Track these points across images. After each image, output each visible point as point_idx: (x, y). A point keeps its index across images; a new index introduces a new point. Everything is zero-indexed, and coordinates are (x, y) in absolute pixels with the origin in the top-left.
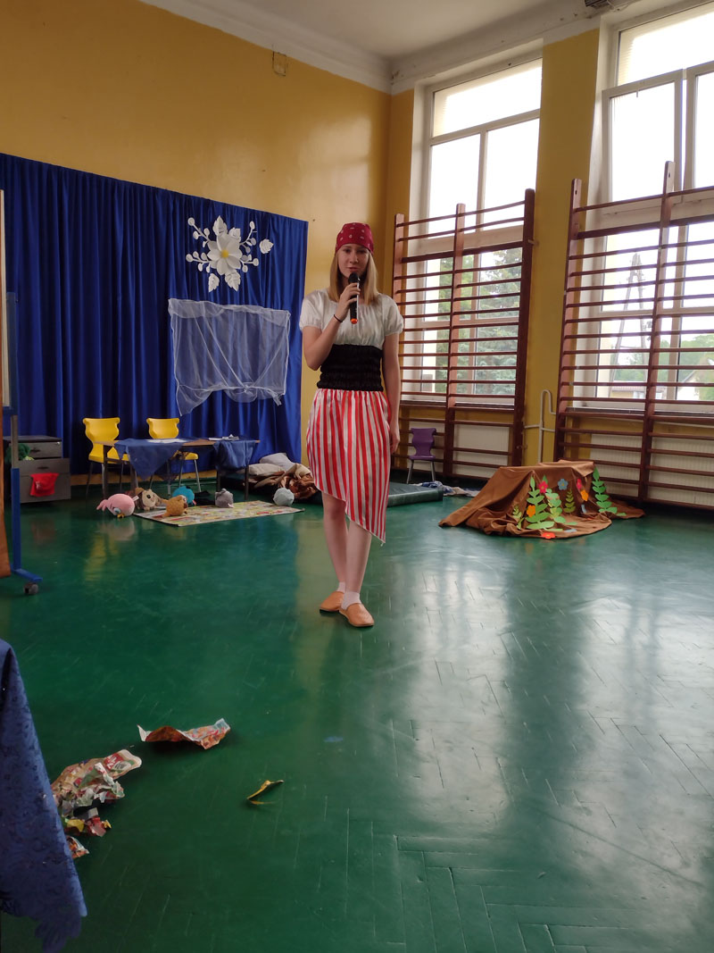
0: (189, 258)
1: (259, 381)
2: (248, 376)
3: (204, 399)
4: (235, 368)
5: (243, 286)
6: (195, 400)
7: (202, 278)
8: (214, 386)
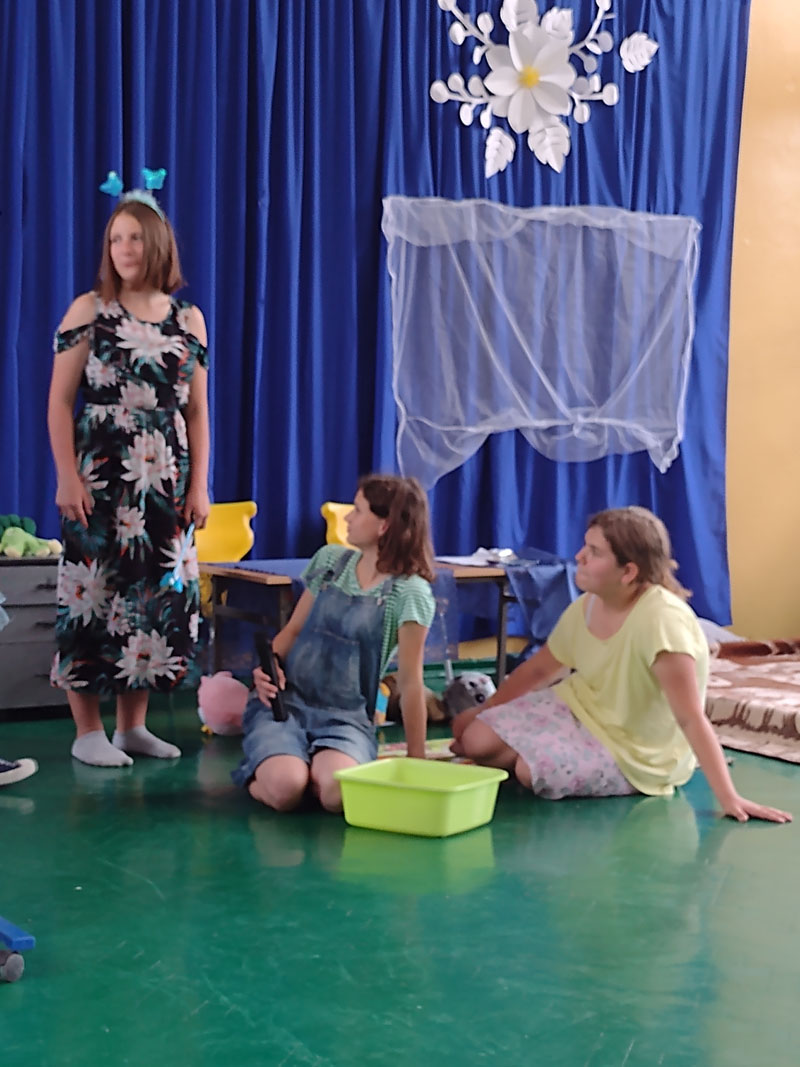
0: (439, 92)
1: (612, 403)
2: (582, 390)
3: (468, 452)
4: (550, 369)
5: (576, 158)
6: (445, 454)
7: (471, 140)
8: (494, 418)
